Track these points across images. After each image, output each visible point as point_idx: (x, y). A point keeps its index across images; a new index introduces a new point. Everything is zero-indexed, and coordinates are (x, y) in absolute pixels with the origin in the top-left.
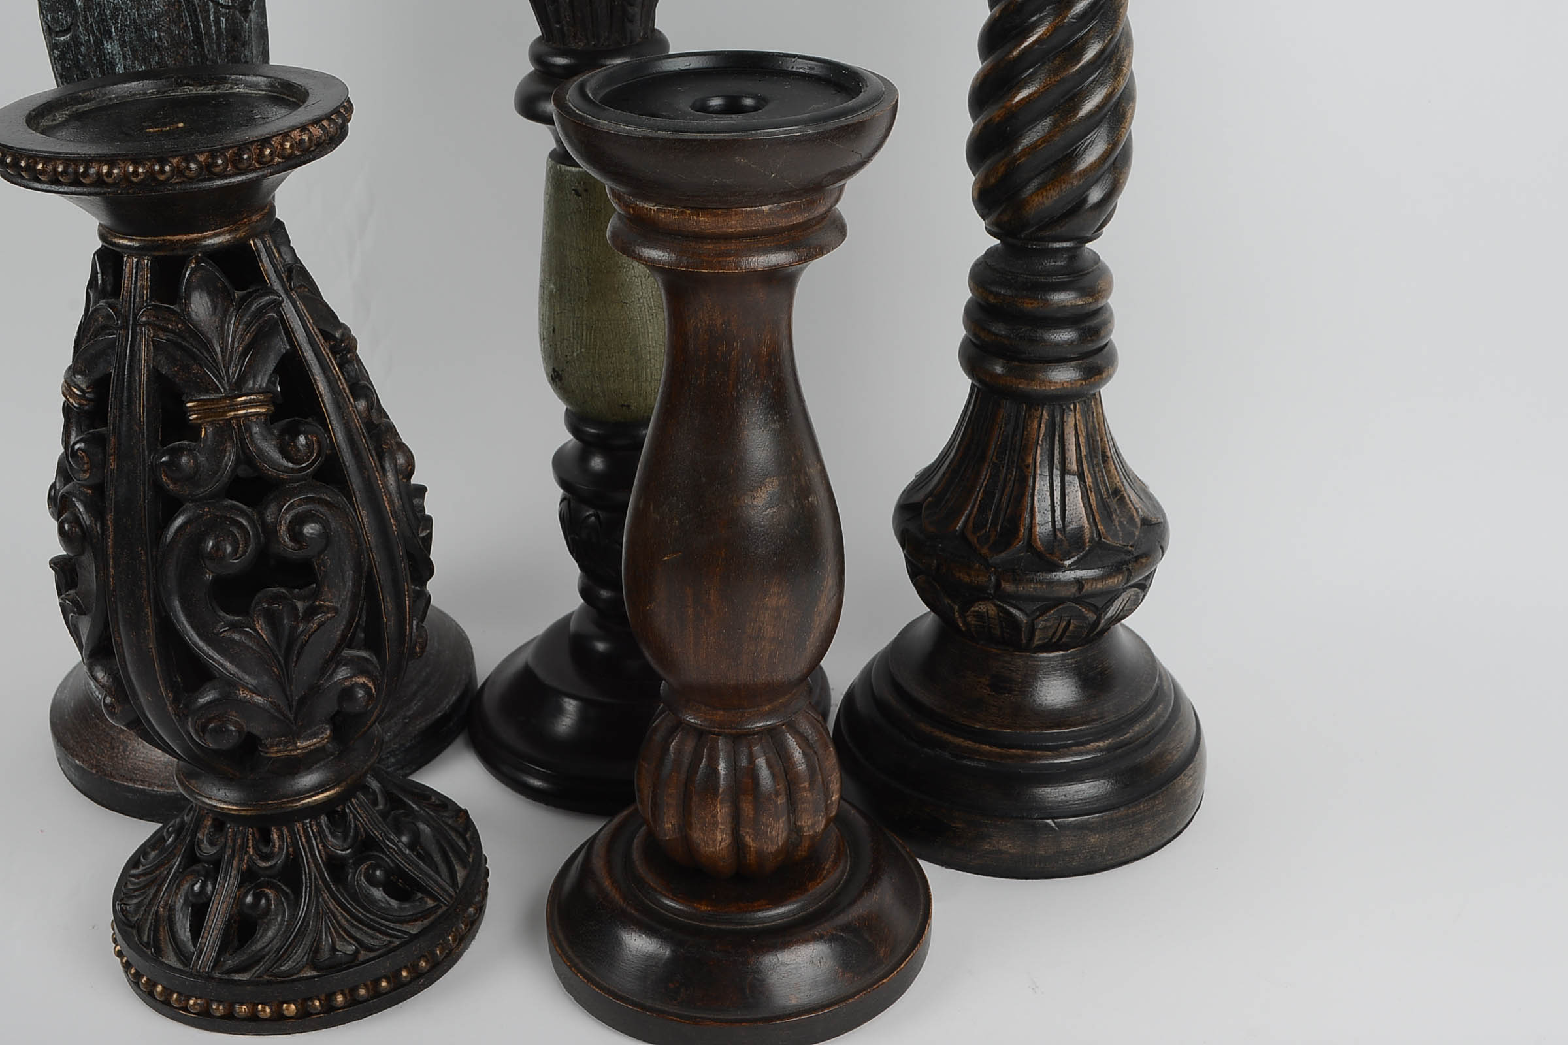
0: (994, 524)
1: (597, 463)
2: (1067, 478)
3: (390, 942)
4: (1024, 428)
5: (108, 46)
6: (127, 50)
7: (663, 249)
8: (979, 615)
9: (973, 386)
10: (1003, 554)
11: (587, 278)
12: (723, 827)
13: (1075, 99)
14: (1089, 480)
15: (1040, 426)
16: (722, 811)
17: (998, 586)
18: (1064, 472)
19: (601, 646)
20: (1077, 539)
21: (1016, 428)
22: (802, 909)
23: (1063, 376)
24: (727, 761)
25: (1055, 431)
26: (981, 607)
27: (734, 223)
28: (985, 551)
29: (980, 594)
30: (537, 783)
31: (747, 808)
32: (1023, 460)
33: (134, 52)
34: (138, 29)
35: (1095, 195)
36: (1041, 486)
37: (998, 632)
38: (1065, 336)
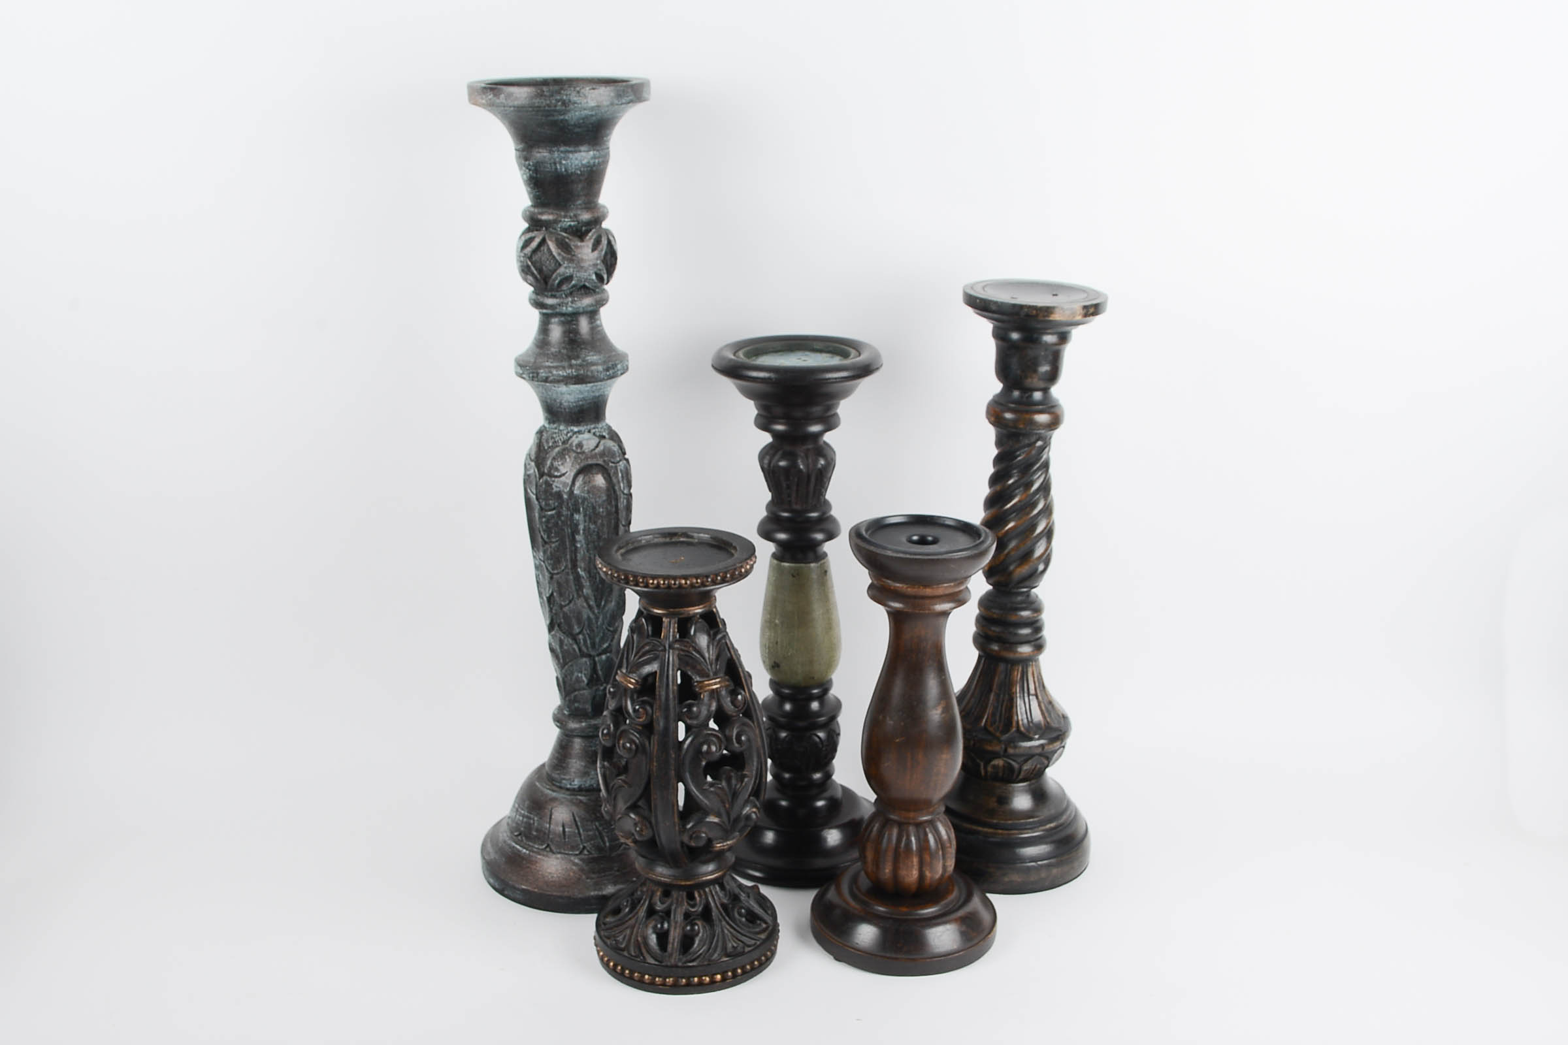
0: (1000, 721)
1: (788, 707)
2: (1031, 697)
3: (756, 943)
4: (1010, 675)
5: (576, 516)
6: (587, 518)
8: (994, 767)
9: (980, 657)
10: (1007, 735)
12: (915, 870)
13: (1034, 527)
14: (1040, 697)
15: (1017, 675)
16: (915, 860)
17: (1006, 750)
18: (1029, 695)
19: (784, 803)
20: (1038, 727)
21: (1006, 675)
23: (1025, 650)
25: (1024, 675)
26: (996, 762)
28: (998, 734)
29: (996, 755)
30: (757, 874)
32: (1011, 690)
33: (590, 518)
34: (594, 508)
35: (1041, 567)
36: (1019, 702)
37: (1001, 774)
38: (1026, 631)
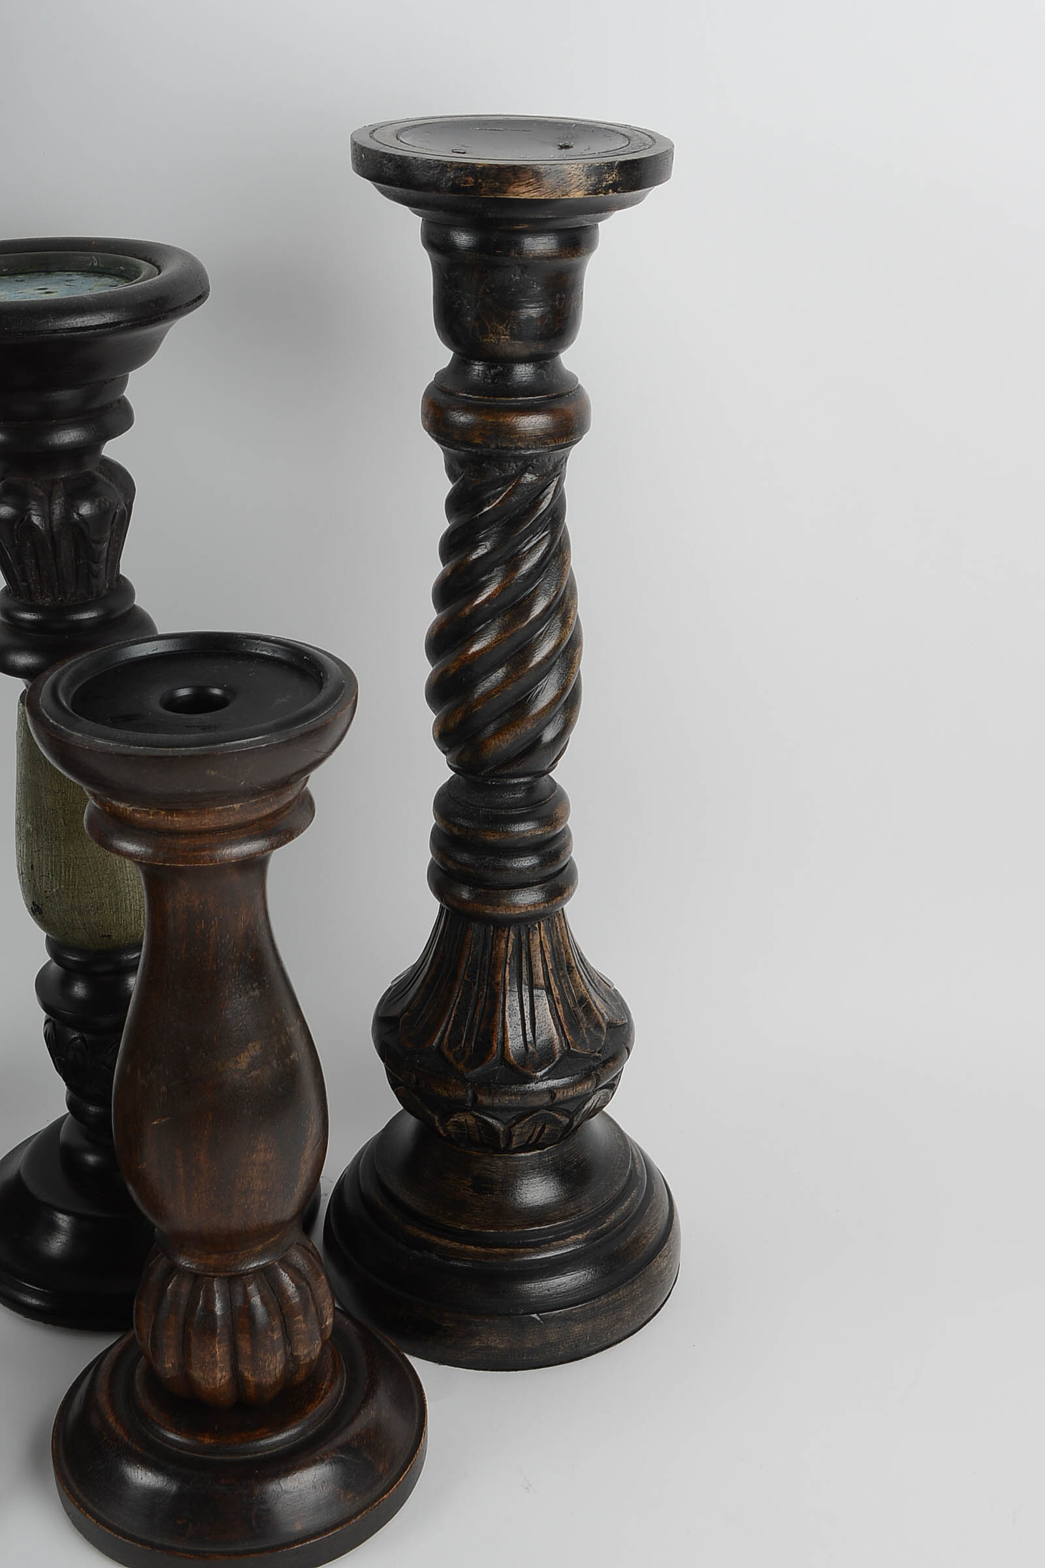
0: (468, 1039)
1: (79, 990)
2: (535, 992)
4: (493, 948)
7: (140, 844)
8: (458, 1125)
9: (442, 909)
10: (479, 1069)
11: (63, 818)
12: (222, 1365)
13: (525, 649)
14: (556, 992)
15: (508, 945)
16: (220, 1351)
17: (475, 1098)
18: (532, 987)
19: (91, 1159)
20: (546, 1054)
21: (485, 947)
22: (302, 1432)
23: (527, 899)
24: (224, 1302)
25: (522, 949)
26: (461, 1118)
27: (208, 821)
28: (461, 1066)
29: (458, 1106)
30: (34, 1302)
31: (245, 1346)
32: (493, 978)
35: (549, 735)
36: (512, 1001)
37: (478, 1138)
38: (527, 862)
